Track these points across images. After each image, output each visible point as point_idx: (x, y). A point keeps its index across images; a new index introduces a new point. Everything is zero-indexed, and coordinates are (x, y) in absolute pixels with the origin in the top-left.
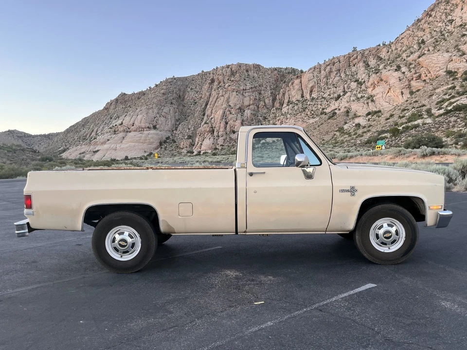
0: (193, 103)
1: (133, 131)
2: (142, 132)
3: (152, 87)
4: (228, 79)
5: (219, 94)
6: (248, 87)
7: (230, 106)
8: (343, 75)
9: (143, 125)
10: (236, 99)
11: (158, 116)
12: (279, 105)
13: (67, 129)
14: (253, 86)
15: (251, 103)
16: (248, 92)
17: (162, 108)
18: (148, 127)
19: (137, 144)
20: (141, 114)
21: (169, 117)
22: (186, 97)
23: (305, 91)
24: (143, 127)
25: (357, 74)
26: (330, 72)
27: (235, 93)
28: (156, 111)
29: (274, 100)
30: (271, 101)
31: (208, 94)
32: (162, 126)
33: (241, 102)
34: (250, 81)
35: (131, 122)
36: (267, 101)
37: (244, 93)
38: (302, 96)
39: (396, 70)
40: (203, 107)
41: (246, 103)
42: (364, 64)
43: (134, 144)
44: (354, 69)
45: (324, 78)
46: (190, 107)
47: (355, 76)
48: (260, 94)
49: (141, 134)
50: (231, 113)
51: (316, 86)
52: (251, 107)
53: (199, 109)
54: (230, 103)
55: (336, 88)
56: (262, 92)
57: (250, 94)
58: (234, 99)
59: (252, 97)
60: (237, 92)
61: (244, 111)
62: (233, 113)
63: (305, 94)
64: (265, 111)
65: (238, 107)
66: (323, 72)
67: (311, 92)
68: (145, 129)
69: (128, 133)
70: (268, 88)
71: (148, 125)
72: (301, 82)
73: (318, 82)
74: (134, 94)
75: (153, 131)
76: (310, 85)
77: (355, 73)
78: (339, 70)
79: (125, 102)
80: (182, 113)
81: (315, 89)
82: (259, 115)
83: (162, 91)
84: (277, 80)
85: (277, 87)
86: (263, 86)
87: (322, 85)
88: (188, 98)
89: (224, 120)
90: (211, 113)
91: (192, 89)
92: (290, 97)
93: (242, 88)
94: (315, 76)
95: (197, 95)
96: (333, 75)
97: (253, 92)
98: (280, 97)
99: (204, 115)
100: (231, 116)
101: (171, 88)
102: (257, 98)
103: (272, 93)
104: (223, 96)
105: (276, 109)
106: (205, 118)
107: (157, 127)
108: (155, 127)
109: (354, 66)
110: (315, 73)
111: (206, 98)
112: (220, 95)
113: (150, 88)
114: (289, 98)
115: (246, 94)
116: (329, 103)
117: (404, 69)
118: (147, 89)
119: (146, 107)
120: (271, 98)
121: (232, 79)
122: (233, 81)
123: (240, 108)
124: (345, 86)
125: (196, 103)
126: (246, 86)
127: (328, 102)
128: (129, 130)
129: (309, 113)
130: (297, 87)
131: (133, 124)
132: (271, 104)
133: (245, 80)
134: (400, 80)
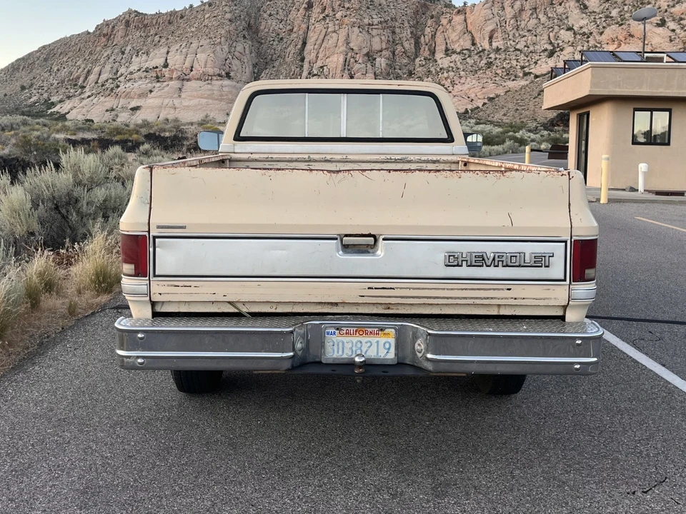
0: (276, 39)
1: (195, 79)
2: (209, 82)
3: (195, 6)
4: (340, 5)
5: (328, 28)
6: (376, 21)
7: (352, 49)
8: (543, 19)
9: (211, 71)
10: (360, 39)
11: (230, 56)
12: (428, 53)
13: (12, 63)
14: (383, 19)
15: (384, 47)
16: (375, 29)
17: (234, 44)
18: (219, 75)
19: (210, 101)
20: (202, 52)
21: (246, 60)
22: (262, 28)
23: (477, 36)
24: (211, 73)
25: (567, 18)
26: (522, 10)
27: (356, 29)
28: (226, 48)
29: (417, 44)
30: (413, 46)
31: (304, 26)
32: (238, 74)
33: (369, 44)
34: (376, 11)
35: (187, 64)
36: (406, 45)
37: (370, 31)
38: (474, 44)
39: (658, 25)
40: (299, 46)
41: (377, 46)
42: (577, 4)
43: (204, 101)
44: (560, 10)
45: (512, 18)
46: (272, 44)
47: (566, 22)
48: (394, 32)
49: (209, 86)
50: (356, 61)
51: (499, 30)
52: (384, 53)
53: (292, 50)
54: (351, 45)
55: (536, 36)
56: (397, 30)
57: (380, 32)
58: (357, 39)
59: (383, 38)
60: (359, 27)
61: (375, 59)
62: (360, 61)
63: (477, 41)
64: (405, 61)
65: (365, 51)
66: (508, 9)
67: (491, 38)
68: (215, 78)
69: (185, 82)
70: (406, 24)
71: (217, 71)
72: (465, 20)
73: (502, 23)
74: (159, 15)
75: (226, 82)
76: (490, 28)
77: (564, 17)
78: (535, 9)
79: (146, 26)
80: (259, 54)
81: (499, 34)
82: (398, 67)
83: (228, 16)
84: (416, 13)
85: (417, 22)
86: (396, 21)
87: (509, 29)
88: (266, 30)
89: (346, 71)
90: (317, 57)
91: (270, 15)
92: (448, 42)
93: (366, 21)
94: (495, 13)
95: (281, 26)
96: (526, 15)
97: (383, 29)
98: (427, 41)
99: (303, 60)
100: (357, 66)
101: (237, 11)
102: (391, 40)
103: (412, 33)
104: (335, 32)
105: (425, 59)
106: (306, 66)
107: (232, 74)
108: (228, 76)
109: (560, 4)
110: (496, 10)
111: (301, 32)
112: (330, 30)
113: (191, 6)
114: (447, 44)
115: (374, 32)
116: (529, 58)
117: (672, 25)
118: (185, 9)
119: (208, 40)
120: (413, 41)
121: (347, 5)
122: (348, 8)
123: (367, 55)
124: (551, 34)
125: (282, 39)
126: (372, 18)
127: (527, 57)
128: (186, 77)
129: (499, 71)
130: (460, 28)
131: (192, 67)
132: (414, 50)
133: (368, 8)
134: (671, 41)
